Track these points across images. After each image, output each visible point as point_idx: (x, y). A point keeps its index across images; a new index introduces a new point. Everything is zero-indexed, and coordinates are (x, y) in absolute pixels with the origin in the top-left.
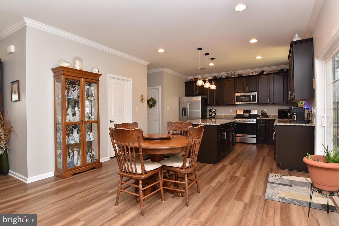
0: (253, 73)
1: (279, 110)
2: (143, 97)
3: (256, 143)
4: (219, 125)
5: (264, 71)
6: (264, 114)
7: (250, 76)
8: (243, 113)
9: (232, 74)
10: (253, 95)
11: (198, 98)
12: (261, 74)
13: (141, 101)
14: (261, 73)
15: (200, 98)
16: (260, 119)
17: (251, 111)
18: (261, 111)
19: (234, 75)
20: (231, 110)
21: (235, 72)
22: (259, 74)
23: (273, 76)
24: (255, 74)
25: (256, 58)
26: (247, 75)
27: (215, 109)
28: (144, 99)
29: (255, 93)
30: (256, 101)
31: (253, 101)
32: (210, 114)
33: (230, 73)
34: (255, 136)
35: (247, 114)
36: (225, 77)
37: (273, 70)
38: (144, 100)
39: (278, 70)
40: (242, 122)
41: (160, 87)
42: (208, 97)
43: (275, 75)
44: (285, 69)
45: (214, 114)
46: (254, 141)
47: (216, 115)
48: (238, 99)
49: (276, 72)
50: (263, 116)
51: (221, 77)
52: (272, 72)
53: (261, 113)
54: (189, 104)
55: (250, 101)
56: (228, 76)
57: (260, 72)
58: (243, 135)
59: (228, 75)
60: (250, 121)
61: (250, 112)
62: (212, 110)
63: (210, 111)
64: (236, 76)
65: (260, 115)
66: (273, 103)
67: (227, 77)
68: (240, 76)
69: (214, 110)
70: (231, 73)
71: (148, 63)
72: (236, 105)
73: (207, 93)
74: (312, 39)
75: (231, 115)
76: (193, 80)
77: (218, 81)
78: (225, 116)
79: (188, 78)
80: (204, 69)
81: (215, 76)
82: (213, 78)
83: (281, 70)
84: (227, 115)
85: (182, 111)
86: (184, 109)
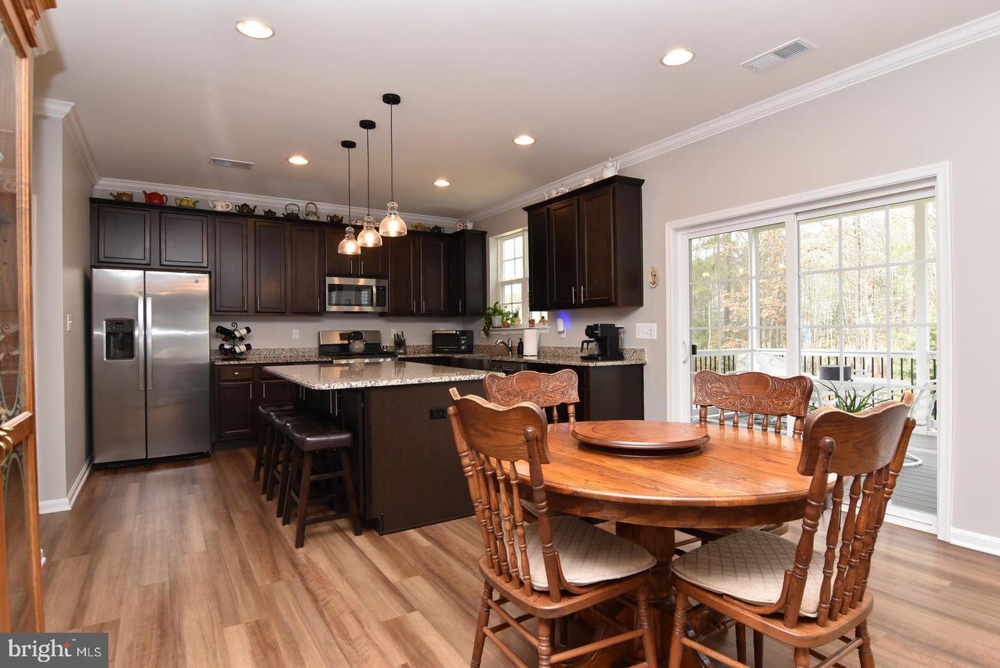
8: (342, 343)
9: (309, 209)
10: (378, 288)
11: (196, 282)
15: (203, 279)
20: (297, 331)
21: (318, 206)
23: (421, 240)
25: (435, 183)
27: (246, 329)
29: (384, 283)
30: (385, 306)
31: (378, 304)
33: (302, 204)
35: (358, 346)
37: (420, 224)
39: (429, 228)
42: (214, 278)
45: (243, 348)
47: (250, 348)
51: (270, 211)
54: (149, 301)
56: (294, 214)
59: (294, 209)
62: (236, 333)
64: (323, 218)
67: (292, 218)
68: (337, 224)
69: (243, 332)
70: (305, 205)
74: (642, 182)
75: (297, 350)
76: (133, 197)
77: (258, 224)
78: (277, 353)
79: (96, 184)
80: (247, 166)
81: (243, 203)
82: (237, 208)
83: (436, 227)
84: (283, 349)
85: (107, 333)
86: (118, 324)
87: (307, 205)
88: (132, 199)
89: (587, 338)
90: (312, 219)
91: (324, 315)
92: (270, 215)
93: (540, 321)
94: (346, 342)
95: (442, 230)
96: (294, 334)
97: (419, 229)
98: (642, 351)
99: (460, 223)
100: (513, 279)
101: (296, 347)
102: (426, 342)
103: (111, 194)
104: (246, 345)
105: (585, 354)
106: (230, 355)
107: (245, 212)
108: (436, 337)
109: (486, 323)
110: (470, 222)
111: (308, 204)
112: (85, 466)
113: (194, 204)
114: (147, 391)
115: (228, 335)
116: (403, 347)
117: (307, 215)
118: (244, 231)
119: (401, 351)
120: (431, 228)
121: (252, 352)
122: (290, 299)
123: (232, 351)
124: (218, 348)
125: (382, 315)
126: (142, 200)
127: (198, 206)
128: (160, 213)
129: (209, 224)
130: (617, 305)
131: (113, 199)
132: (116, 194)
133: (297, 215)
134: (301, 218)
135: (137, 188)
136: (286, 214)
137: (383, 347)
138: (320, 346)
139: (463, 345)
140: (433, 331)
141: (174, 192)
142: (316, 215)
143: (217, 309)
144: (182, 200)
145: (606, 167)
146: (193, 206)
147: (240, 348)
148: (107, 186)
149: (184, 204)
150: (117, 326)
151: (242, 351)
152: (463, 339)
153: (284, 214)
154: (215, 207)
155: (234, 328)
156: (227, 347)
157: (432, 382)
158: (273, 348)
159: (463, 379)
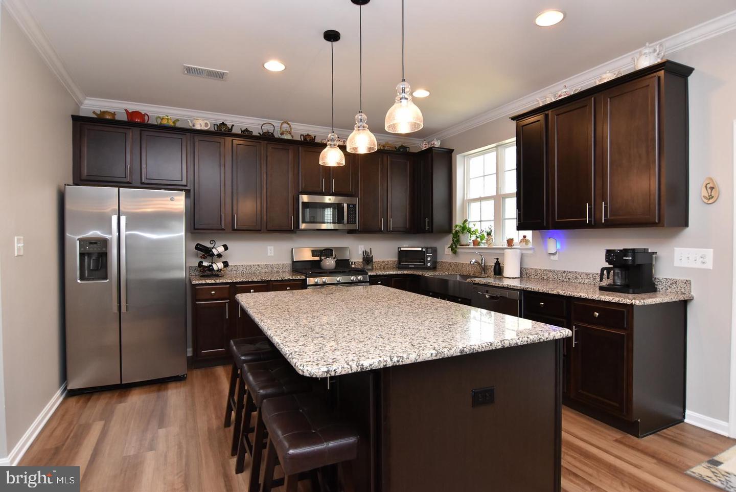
8: (315, 259)
9: (284, 130)
10: (348, 206)
11: (172, 199)
15: (181, 198)
16: (375, 274)
20: (272, 247)
21: (292, 126)
27: (224, 246)
30: (356, 223)
31: (348, 222)
33: (277, 123)
35: (330, 263)
37: (387, 143)
39: (395, 147)
47: (227, 266)
50: (368, 264)
51: (246, 130)
54: (124, 220)
56: (270, 133)
59: (270, 129)
60: (353, 282)
62: (214, 250)
63: (209, 254)
64: (297, 137)
66: (391, 231)
67: (268, 137)
68: (309, 142)
69: (220, 250)
70: (280, 124)
74: (690, 70)
75: (272, 266)
76: (116, 116)
77: (235, 142)
78: (253, 269)
79: (82, 103)
80: (221, 76)
81: (221, 122)
82: (216, 127)
83: (402, 147)
84: (258, 266)
85: (80, 254)
86: (91, 243)
87: (282, 124)
88: (114, 117)
89: (607, 265)
90: (286, 138)
91: (297, 232)
92: (246, 134)
93: (521, 241)
94: (317, 258)
95: (408, 149)
96: (269, 251)
97: (386, 148)
98: (688, 283)
99: (425, 142)
100: (482, 196)
101: (271, 264)
102: (393, 258)
103: (94, 113)
104: (223, 262)
105: (605, 283)
106: (208, 272)
107: (222, 132)
108: (402, 254)
109: (453, 240)
110: (437, 140)
112: (59, 392)
113: (174, 122)
114: (122, 314)
115: (207, 252)
116: (371, 264)
117: (282, 134)
118: (222, 149)
119: (370, 267)
120: (397, 147)
121: (229, 268)
122: (265, 217)
123: (210, 268)
124: (197, 265)
125: (351, 232)
126: (124, 118)
127: (178, 125)
128: (141, 130)
129: (189, 143)
130: (663, 226)
131: (96, 117)
132: (99, 113)
133: (272, 134)
134: (276, 136)
135: (118, 107)
136: (261, 133)
137: (352, 263)
138: (294, 262)
139: (429, 261)
140: (398, 248)
141: (156, 112)
142: (290, 134)
143: (196, 227)
144: (162, 119)
145: (641, 55)
146: (173, 124)
147: (218, 265)
148: (91, 106)
149: (165, 122)
150: (91, 245)
151: (220, 268)
152: (429, 256)
153: (259, 133)
154: (194, 126)
155: (212, 246)
156: (205, 264)
157: (479, 351)
158: (249, 264)
159: (519, 344)
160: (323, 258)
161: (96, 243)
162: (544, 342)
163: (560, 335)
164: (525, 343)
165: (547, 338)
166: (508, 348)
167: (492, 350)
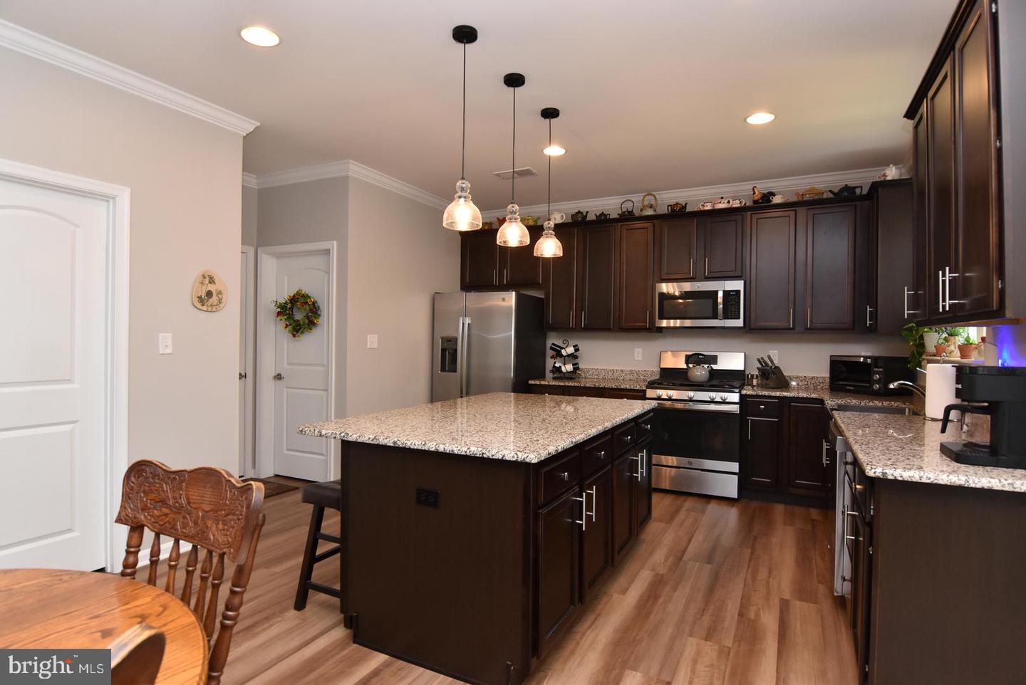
0: (729, 202)
1: (831, 356)
2: (211, 287)
3: (736, 497)
4: (535, 461)
5: (773, 194)
6: (771, 375)
7: (715, 213)
8: (685, 367)
9: (646, 203)
10: (726, 293)
11: (504, 300)
12: (761, 203)
13: (199, 306)
14: (764, 202)
15: (510, 299)
16: (754, 393)
17: (717, 356)
18: (759, 360)
19: (651, 206)
20: (640, 350)
21: (657, 196)
22: (752, 204)
23: (810, 213)
24: (736, 204)
26: (707, 208)
27: (574, 346)
28: (220, 293)
29: (738, 285)
30: (739, 318)
31: (726, 316)
32: (557, 365)
33: (637, 198)
34: (734, 467)
35: (700, 372)
36: (618, 216)
37: (813, 189)
38: (220, 301)
39: (830, 191)
40: (680, 406)
41: (334, 246)
42: (547, 294)
43: (817, 211)
44: (861, 187)
45: (569, 367)
46: (729, 486)
47: (578, 368)
48: (667, 306)
49: (825, 196)
50: (767, 379)
51: (602, 214)
52: (807, 197)
53: (758, 368)
54: (468, 321)
55: (715, 316)
56: (629, 212)
57: (757, 197)
58: (684, 461)
59: (628, 206)
60: (712, 402)
61: (716, 363)
62: (563, 351)
63: (558, 354)
64: (663, 210)
65: (752, 376)
66: (809, 329)
67: (627, 217)
68: (678, 214)
69: (570, 350)
70: (642, 198)
71: (249, 126)
72: (660, 330)
73: (546, 278)
75: (638, 373)
77: (586, 230)
78: (616, 375)
81: (577, 211)
83: (845, 188)
84: (622, 371)
85: (442, 349)
86: (448, 341)
87: (644, 198)
90: (648, 213)
91: (654, 331)
92: (602, 219)
96: (636, 354)
101: (637, 370)
104: (573, 364)
108: (837, 367)
109: (914, 345)
111: (645, 196)
115: (558, 352)
116: (783, 379)
117: (643, 210)
118: (574, 240)
120: (836, 191)
121: (581, 371)
122: (618, 313)
127: (540, 223)
133: (631, 212)
134: (636, 214)
136: (622, 214)
138: (661, 369)
142: (654, 207)
146: (533, 223)
147: (566, 367)
150: (448, 343)
152: (877, 372)
157: (412, 447)
158: (611, 368)
159: (456, 452)
160: (691, 366)
161: (450, 341)
162: (488, 459)
163: (513, 457)
164: (463, 453)
165: (493, 456)
166: (442, 453)
167: (425, 450)
